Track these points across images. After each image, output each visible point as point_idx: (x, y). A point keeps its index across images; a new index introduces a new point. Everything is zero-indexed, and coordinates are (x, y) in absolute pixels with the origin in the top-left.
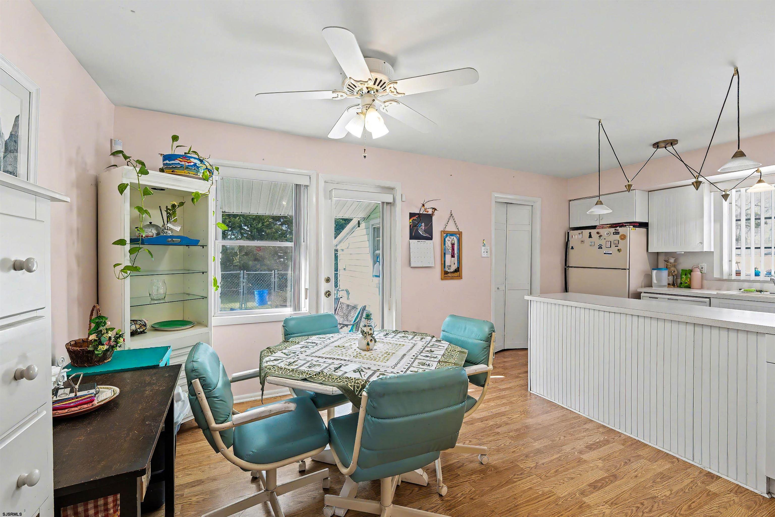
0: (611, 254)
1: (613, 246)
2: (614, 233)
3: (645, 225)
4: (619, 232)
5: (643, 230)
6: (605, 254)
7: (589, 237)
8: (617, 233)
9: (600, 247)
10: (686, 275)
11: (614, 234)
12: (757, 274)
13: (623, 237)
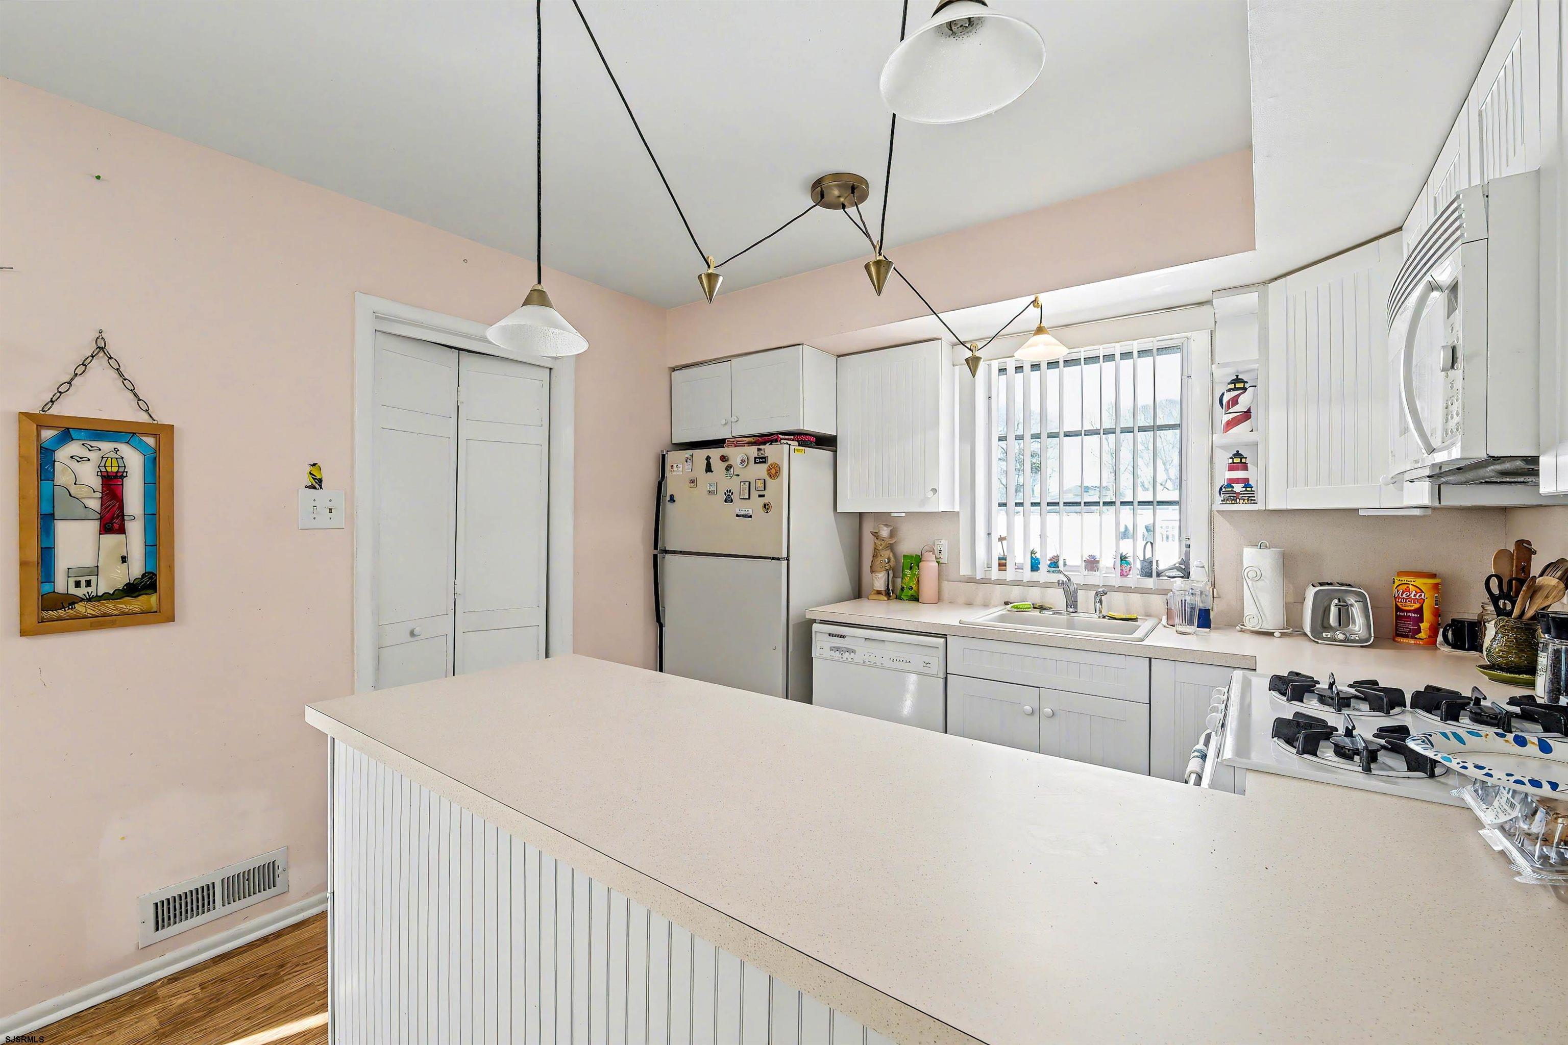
0: (750, 516)
1: (754, 494)
2: (755, 458)
3: (826, 442)
4: (765, 458)
5: (824, 455)
6: (737, 515)
7: (707, 471)
8: (762, 460)
9: (729, 500)
10: (911, 568)
11: (755, 463)
12: (1035, 567)
13: (774, 472)
